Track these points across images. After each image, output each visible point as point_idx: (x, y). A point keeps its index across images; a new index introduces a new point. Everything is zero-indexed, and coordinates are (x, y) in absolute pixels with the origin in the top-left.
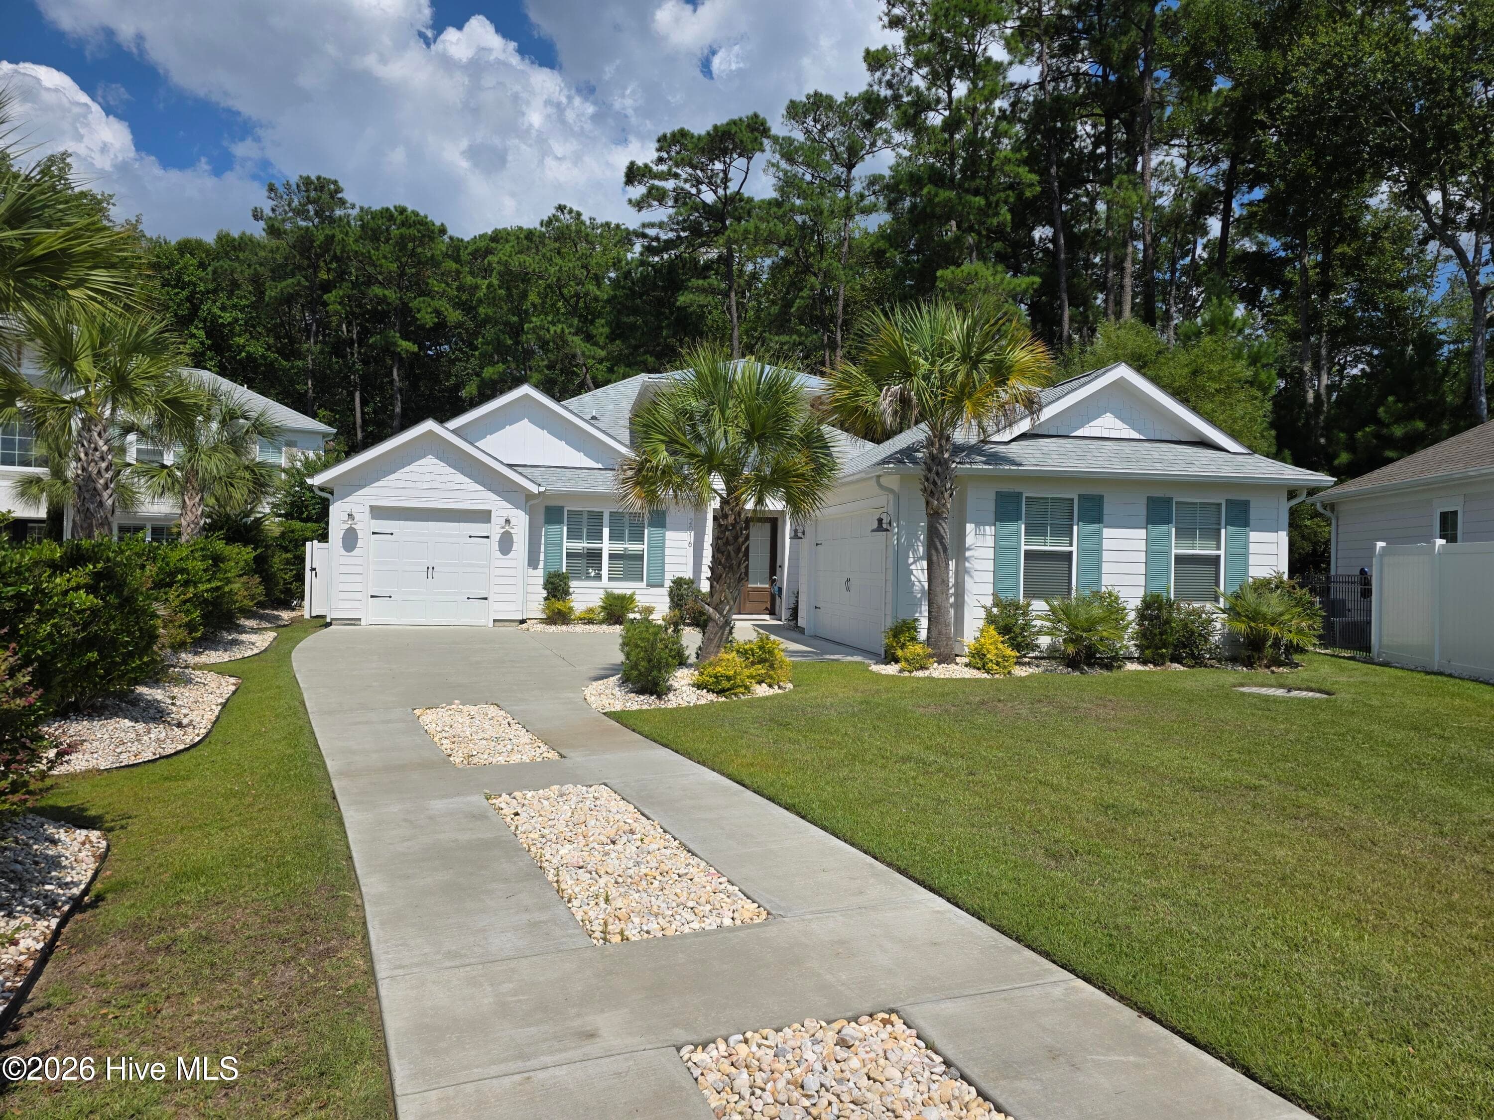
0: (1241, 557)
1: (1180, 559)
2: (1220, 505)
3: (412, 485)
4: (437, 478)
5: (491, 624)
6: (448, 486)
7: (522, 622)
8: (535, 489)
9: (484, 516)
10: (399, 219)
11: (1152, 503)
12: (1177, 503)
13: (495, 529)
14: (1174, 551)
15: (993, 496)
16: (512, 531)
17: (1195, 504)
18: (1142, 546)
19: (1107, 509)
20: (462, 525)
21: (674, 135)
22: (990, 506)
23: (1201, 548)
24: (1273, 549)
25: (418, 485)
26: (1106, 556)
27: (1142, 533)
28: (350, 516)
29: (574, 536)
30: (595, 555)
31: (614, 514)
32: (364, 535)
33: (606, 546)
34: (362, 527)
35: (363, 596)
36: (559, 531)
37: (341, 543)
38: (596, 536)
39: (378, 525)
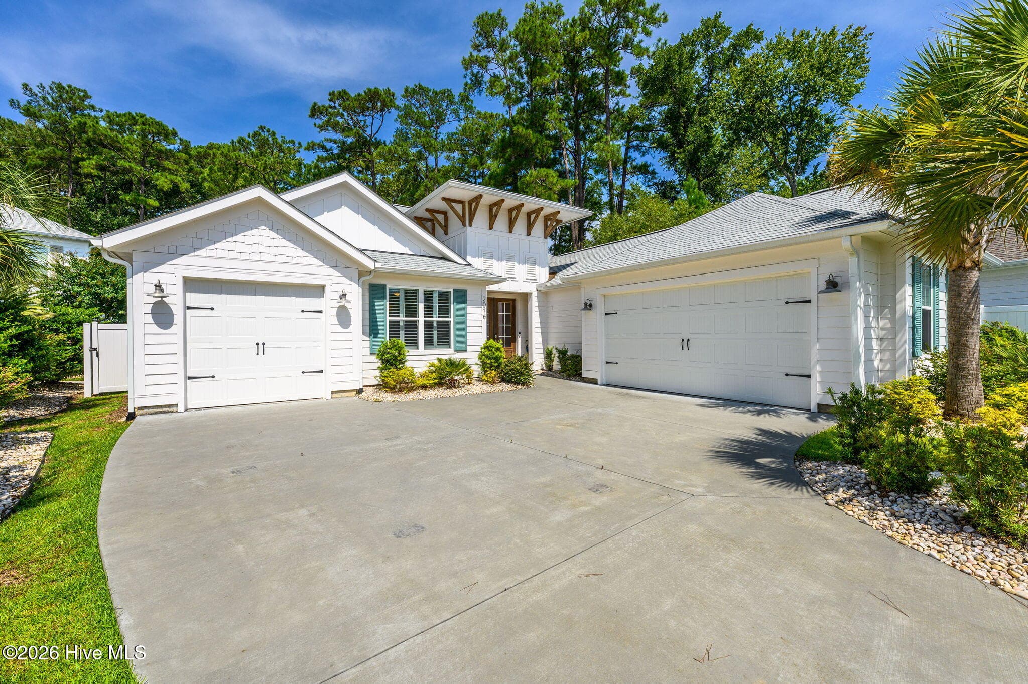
3: (238, 256)
4: (267, 250)
5: (329, 396)
6: (279, 259)
7: (360, 392)
8: (370, 265)
9: (319, 290)
10: (140, 121)
13: (329, 303)
16: (347, 305)
20: (293, 299)
21: (339, 93)
25: (244, 256)
28: (159, 287)
29: (394, 310)
30: (411, 327)
31: (425, 292)
32: (177, 310)
33: (421, 319)
34: (175, 301)
35: (180, 378)
36: (382, 306)
37: (149, 319)
38: (412, 311)
39: (194, 299)
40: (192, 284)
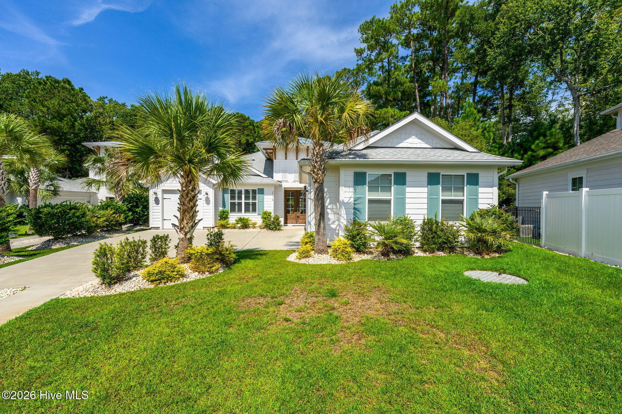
0: (474, 200)
1: (444, 202)
2: (464, 176)
5: (203, 228)
7: (213, 228)
11: (430, 175)
12: (442, 175)
14: (441, 198)
15: (353, 174)
16: (209, 196)
17: (451, 175)
18: (426, 195)
19: (408, 179)
22: (351, 178)
23: (455, 196)
24: (490, 196)
26: (407, 201)
27: (425, 190)
28: (156, 193)
29: (233, 198)
30: (240, 204)
31: (245, 190)
32: (160, 199)
33: (243, 201)
34: (160, 196)
35: (161, 220)
36: (228, 196)
37: (154, 202)
38: (240, 198)
39: (166, 196)
40: (165, 192)
